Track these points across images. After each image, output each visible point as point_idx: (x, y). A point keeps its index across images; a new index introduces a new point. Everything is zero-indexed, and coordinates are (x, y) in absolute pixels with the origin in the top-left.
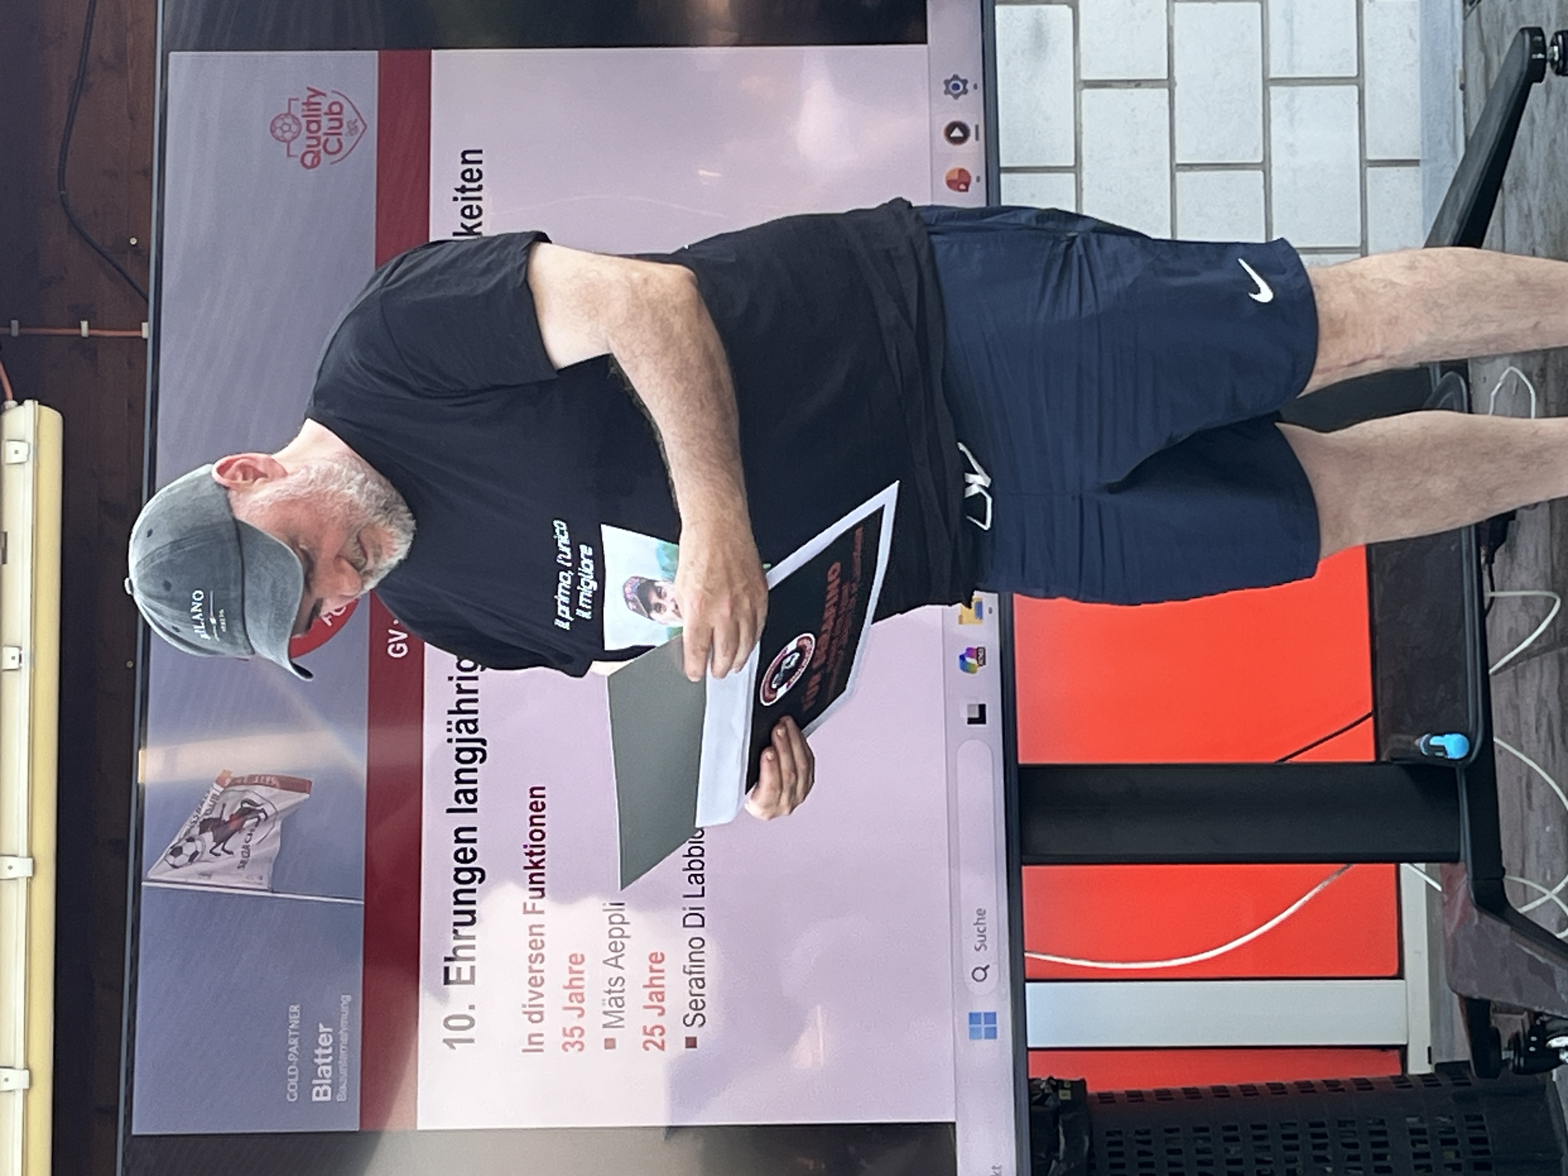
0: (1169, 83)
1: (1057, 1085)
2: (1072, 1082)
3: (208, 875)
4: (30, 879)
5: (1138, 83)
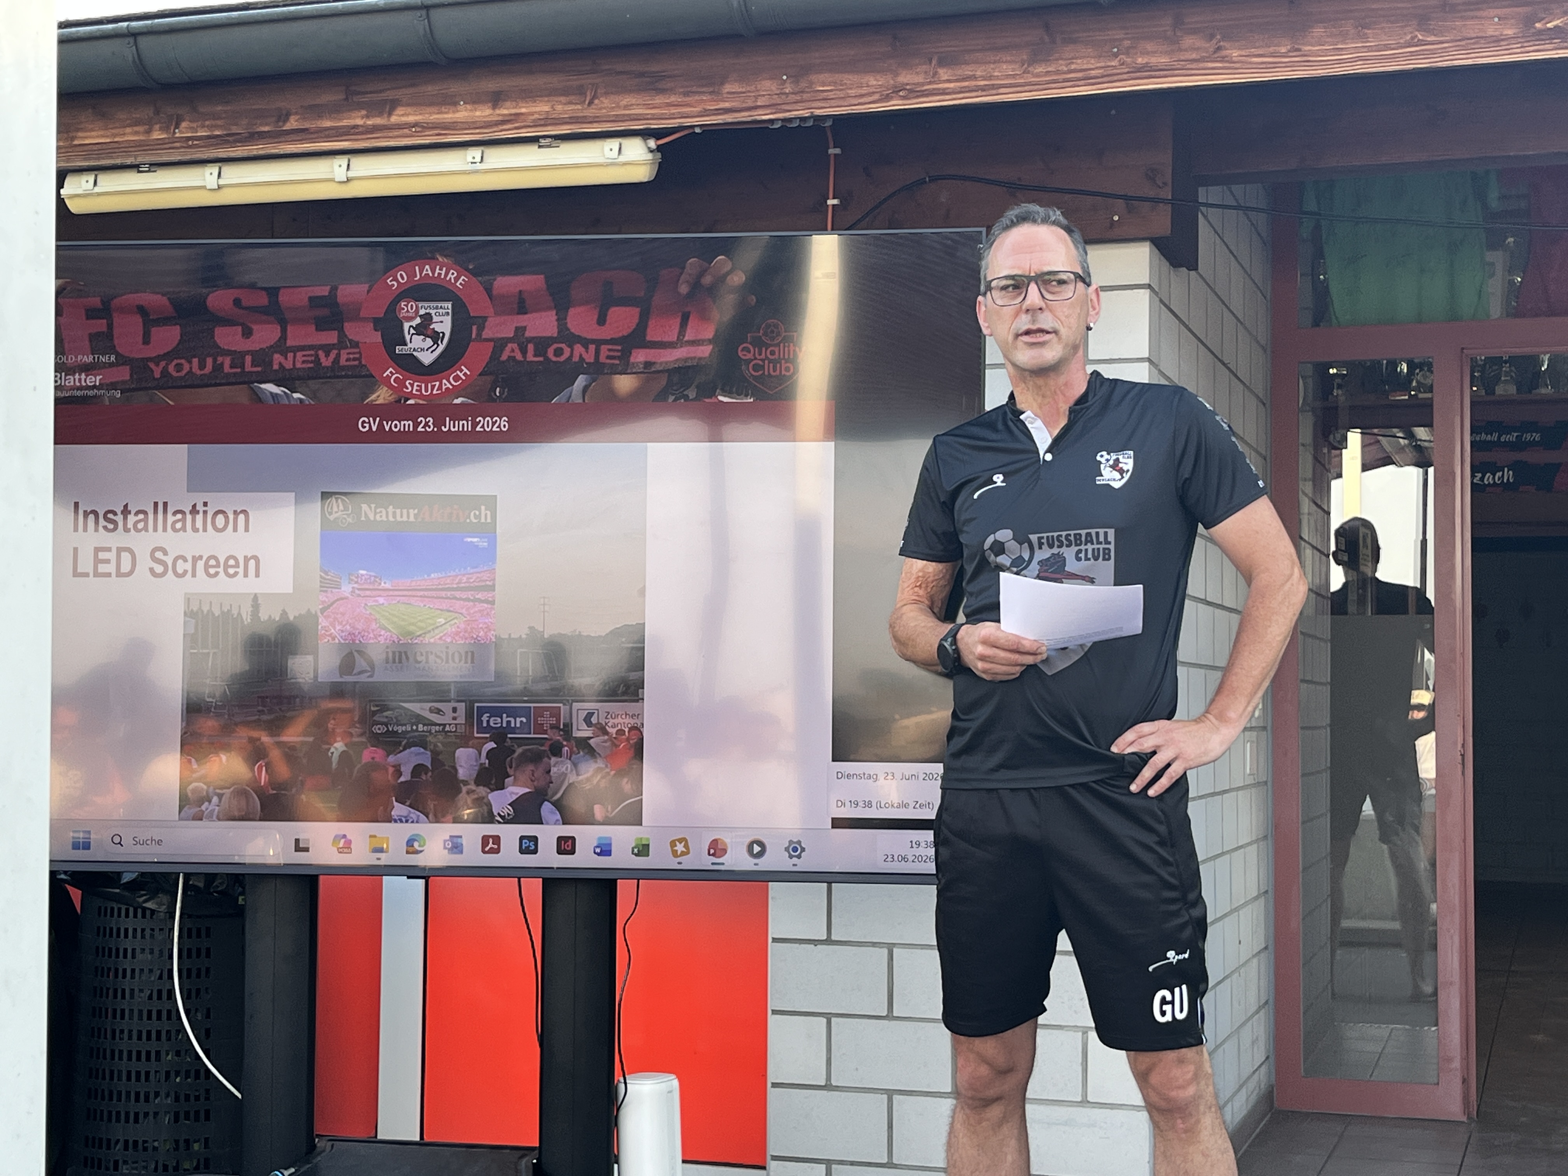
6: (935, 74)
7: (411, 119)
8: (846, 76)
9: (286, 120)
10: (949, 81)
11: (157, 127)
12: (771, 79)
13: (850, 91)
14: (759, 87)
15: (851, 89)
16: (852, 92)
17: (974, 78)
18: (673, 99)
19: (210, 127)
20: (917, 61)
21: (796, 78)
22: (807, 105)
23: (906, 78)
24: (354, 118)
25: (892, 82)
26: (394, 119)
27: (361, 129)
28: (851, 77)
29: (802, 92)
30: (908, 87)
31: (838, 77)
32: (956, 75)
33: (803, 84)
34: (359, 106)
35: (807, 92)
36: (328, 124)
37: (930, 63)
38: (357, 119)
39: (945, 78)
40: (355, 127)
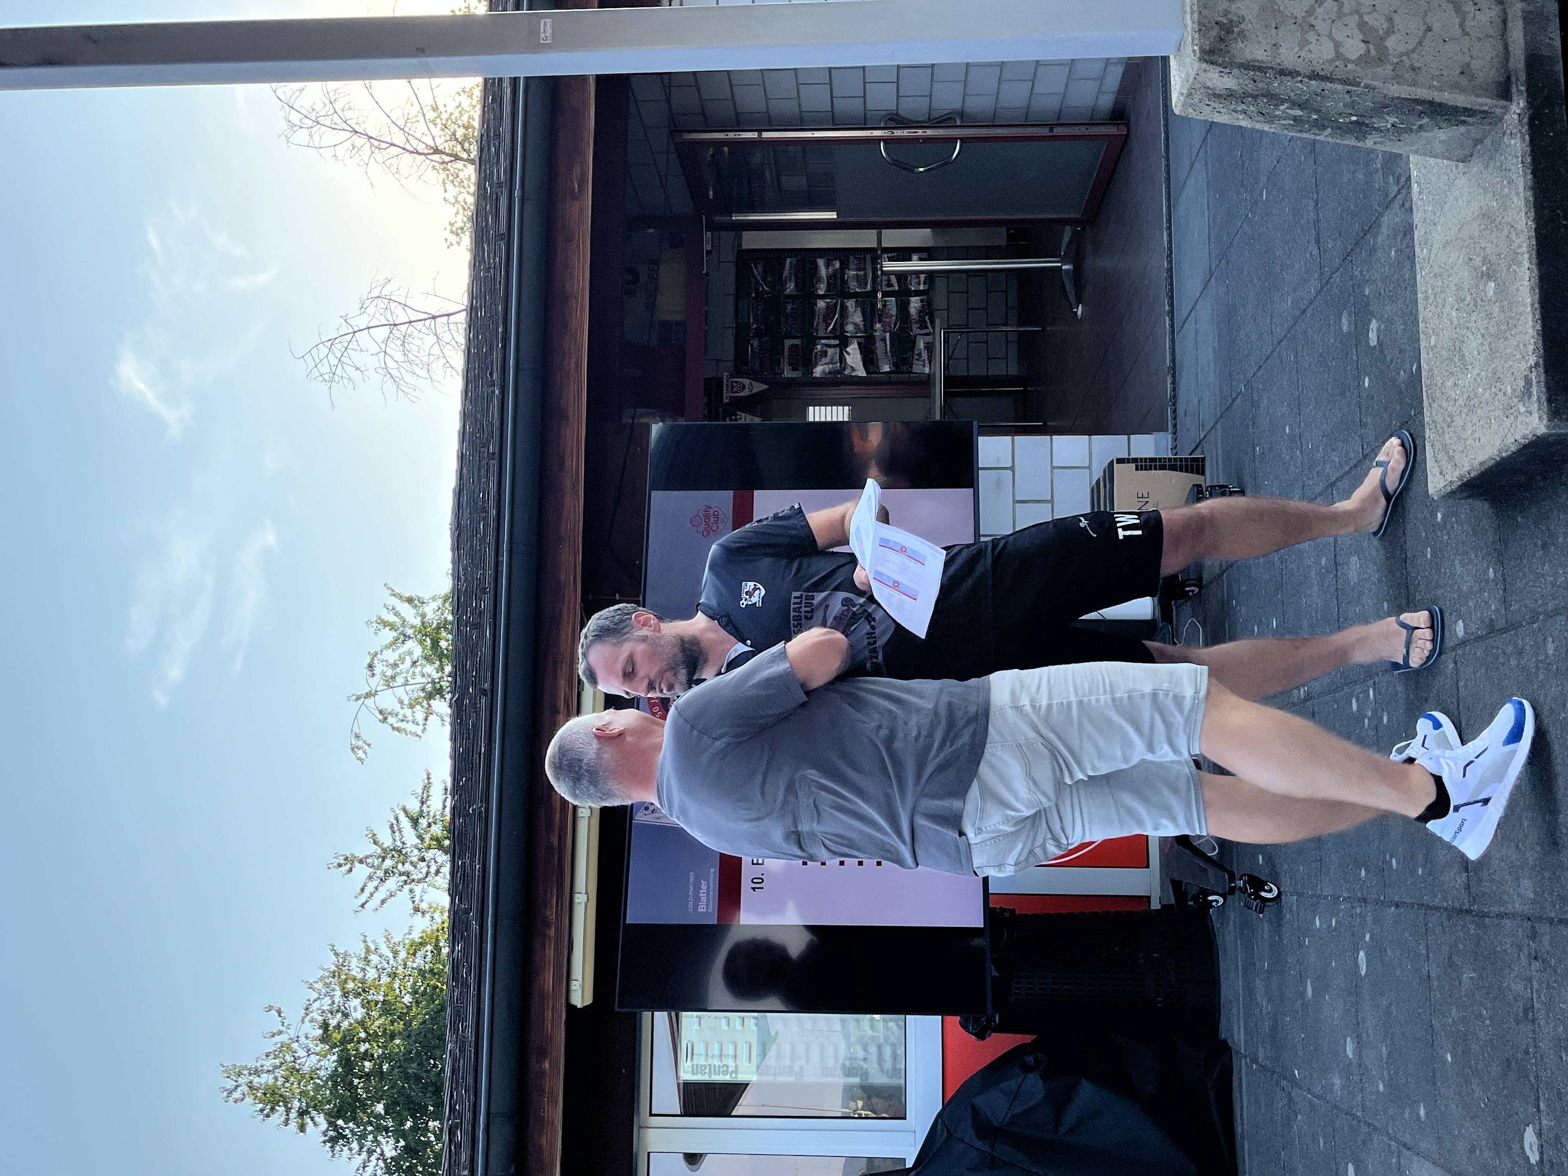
0: (1052, 501)
1: (1003, 910)
2: (1010, 910)
3: (659, 818)
4: (589, 818)
5: (1039, 501)
9: (553, 846)
11: (547, 932)
14: (564, 560)
18: (565, 608)
19: (551, 895)
23: (568, 483)
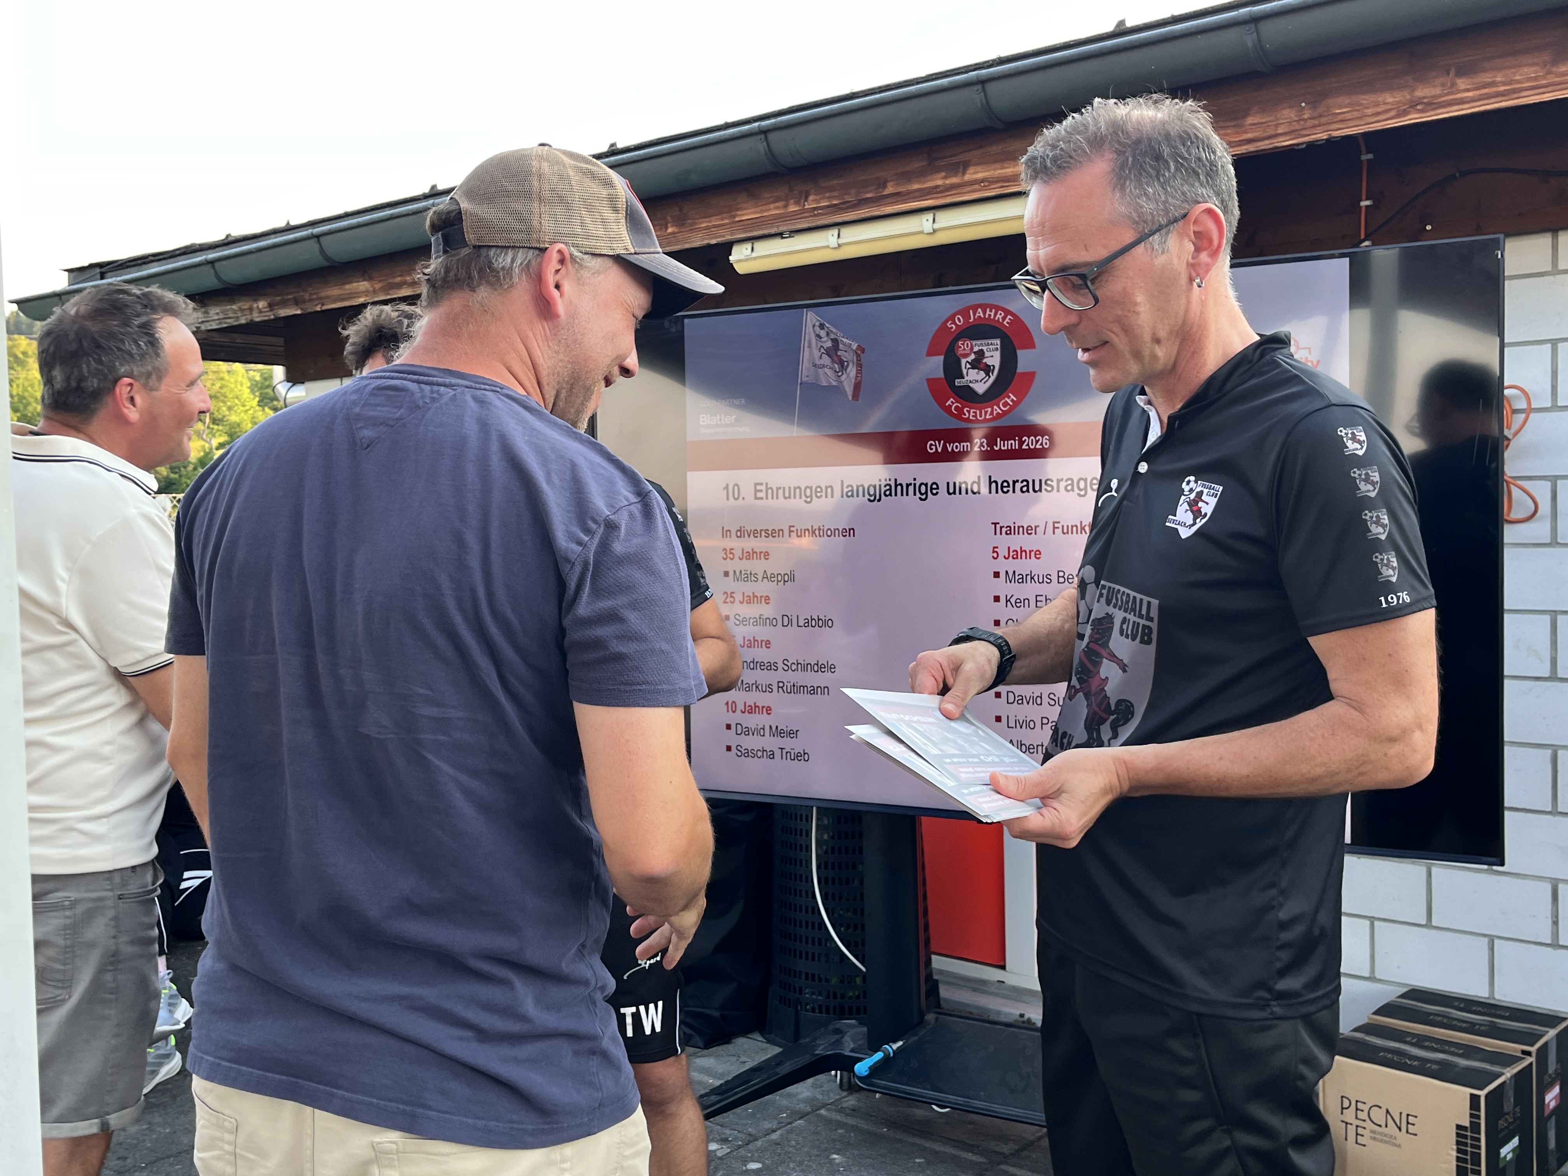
6: (1453, 85)
7: (980, 176)
8: (1362, 97)
9: (884, 186)
10: (1468, 90)
11: (792, 201)
12: (1291, 107)
13: (1366, 111)
14: (1279, 116)
15: (1367, 108)
16: (1369, 111)
17: (1494, 84)
19: (829, 198)
20: (1434, 74)
21: (1314, 104)
22: (1325, 128)
24: (936, 180)
25: (1408, 97)
26: (967, 177)
27: (941, 189)
28: (1367, 97)
29: (1321, 116)
30: (1425, 100)
31: (1355, 98)
32: (1474, 84)
33: (1321, 109)
34: (938, 170)
35: (1325, 116)
36: (916, 186)
37: (1448, 73)
38: (938, 181)
39: (1463, 87)
40: (937, 187)
